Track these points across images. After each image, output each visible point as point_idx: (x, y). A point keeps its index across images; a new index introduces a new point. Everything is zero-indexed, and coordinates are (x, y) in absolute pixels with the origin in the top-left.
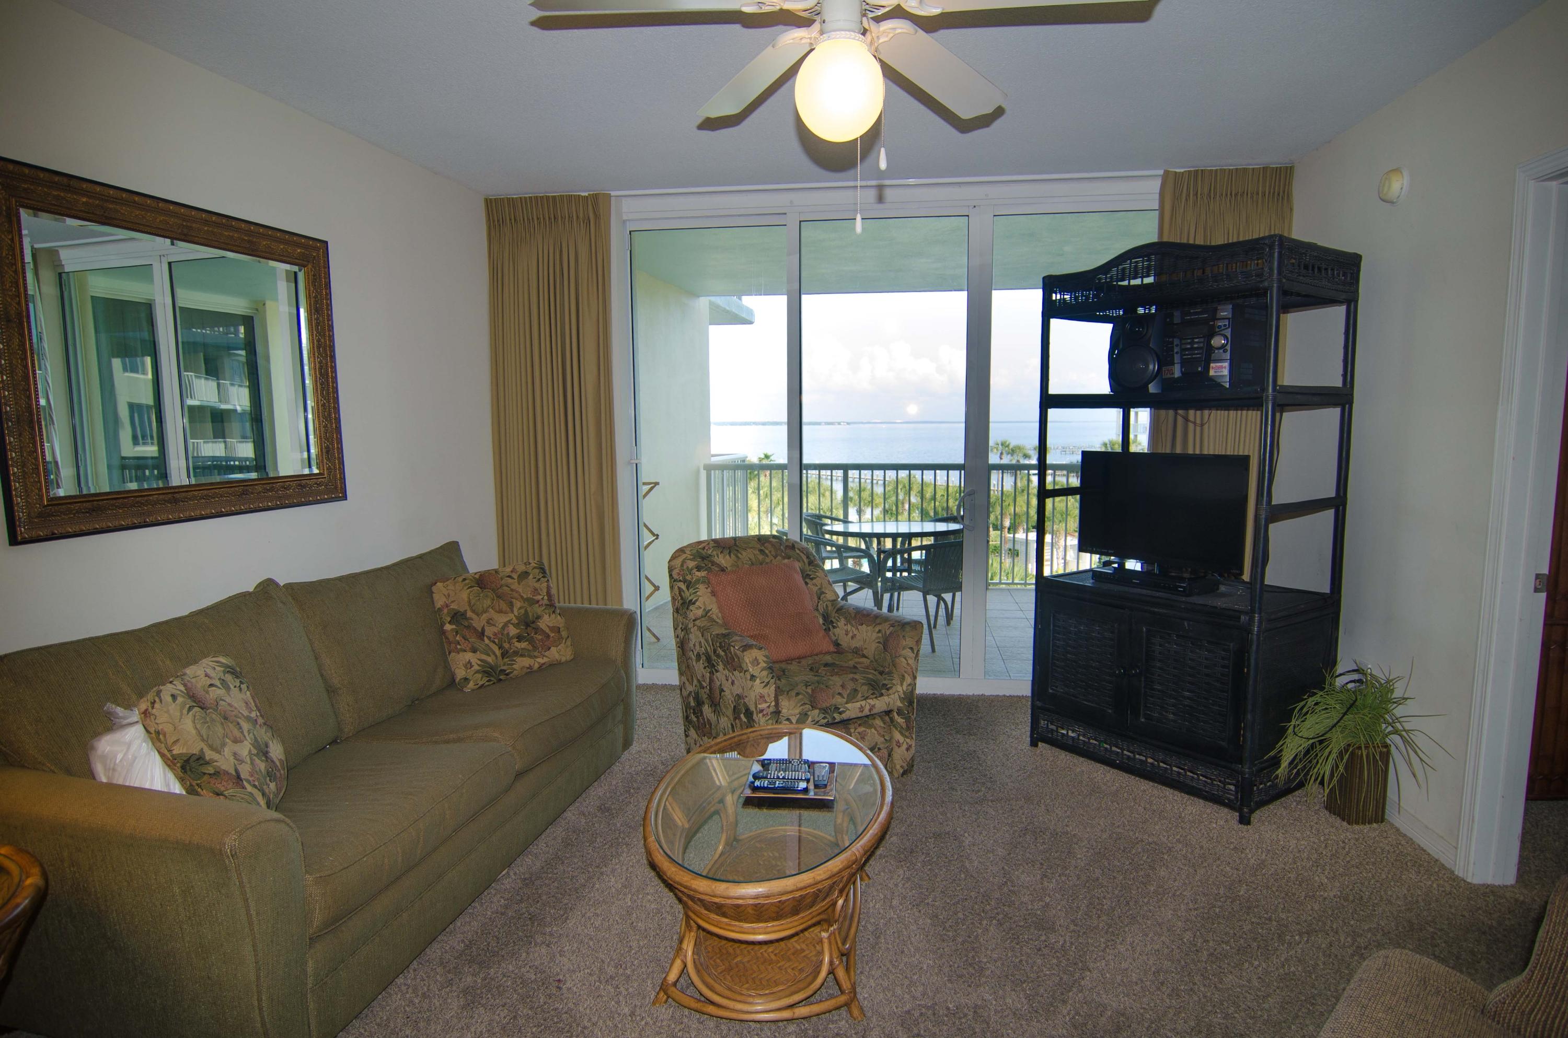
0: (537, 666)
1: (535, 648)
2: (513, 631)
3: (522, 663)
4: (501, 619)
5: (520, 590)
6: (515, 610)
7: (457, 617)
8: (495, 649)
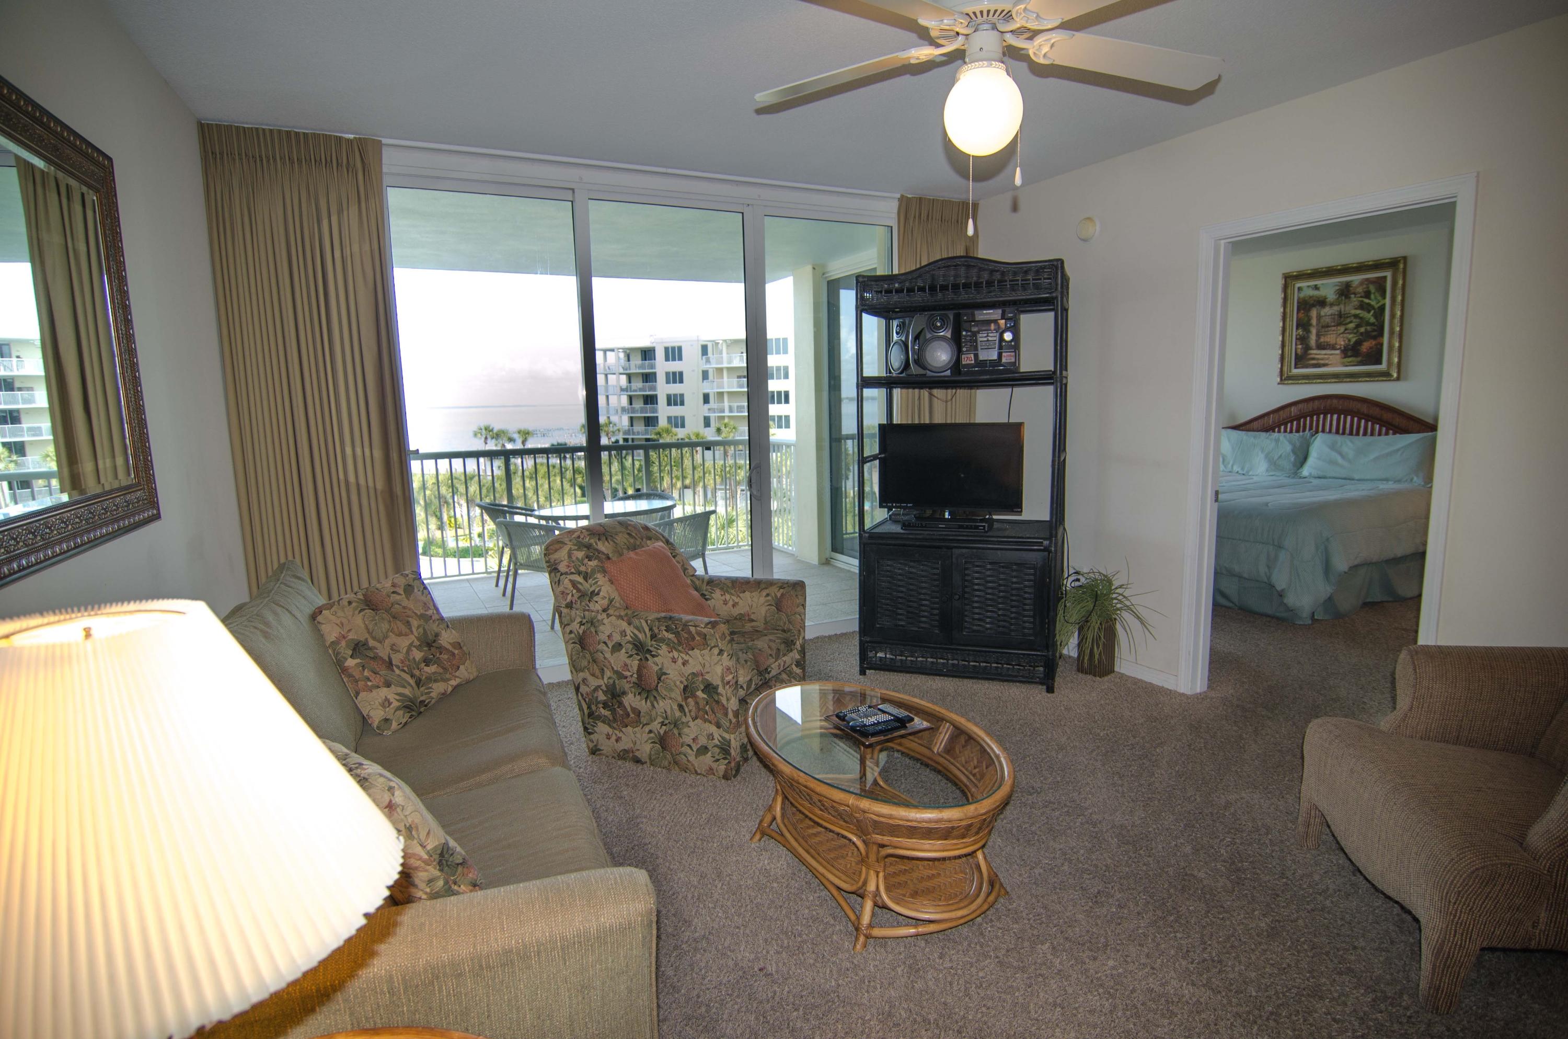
0: (450, 689)
2: (418, 655)
3: (438, 688)
4: (403, 643)
5: (412, 607)
6: (414, 630)
7: (358, 648)
8: (407, 677)
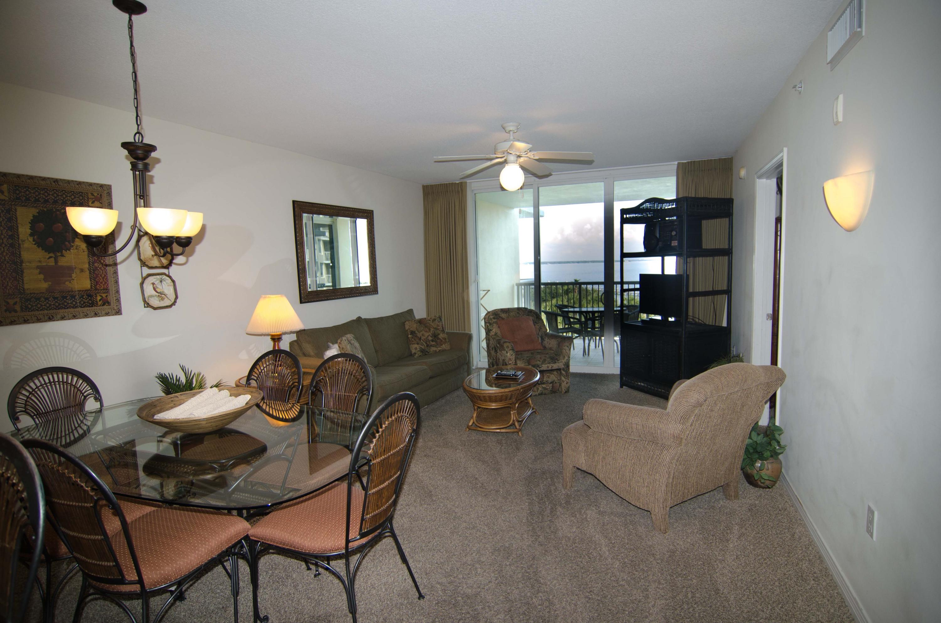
0: (438, 350)
1: (437, 344)
2: (430, 338)
3: (433, 349)
4: (427, 334)
5: (432, 324)
6: (431, 331)
7: (413, 333)
8: (425, 344)
